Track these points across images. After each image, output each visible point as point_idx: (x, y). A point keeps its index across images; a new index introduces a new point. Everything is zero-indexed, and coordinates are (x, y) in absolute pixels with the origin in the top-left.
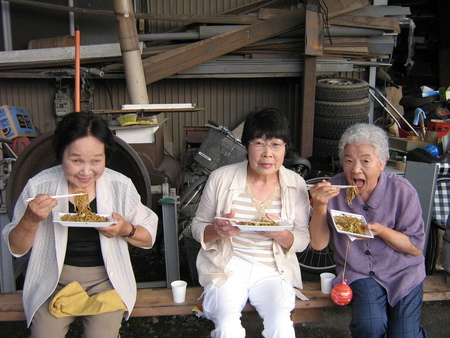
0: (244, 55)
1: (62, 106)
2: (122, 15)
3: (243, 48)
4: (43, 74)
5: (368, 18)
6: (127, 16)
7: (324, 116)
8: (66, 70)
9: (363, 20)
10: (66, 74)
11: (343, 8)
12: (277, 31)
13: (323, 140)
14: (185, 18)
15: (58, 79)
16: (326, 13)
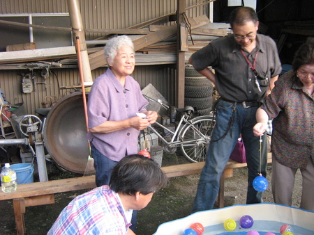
0: (143, 52)
1: (27, 87)
2: (77, 30)
3: (144, 48)
4: (20, 67)
5: (210, 30)
6: (80, 30)
7: (189, 85)
8: (37, 64)
9: (208, 31)
10: (37, 66)
11: (196, 25)
12: (162, 38)
13: (190, 99)
14: (107, 31)
15: (31, 69)
16: (190, 28)
